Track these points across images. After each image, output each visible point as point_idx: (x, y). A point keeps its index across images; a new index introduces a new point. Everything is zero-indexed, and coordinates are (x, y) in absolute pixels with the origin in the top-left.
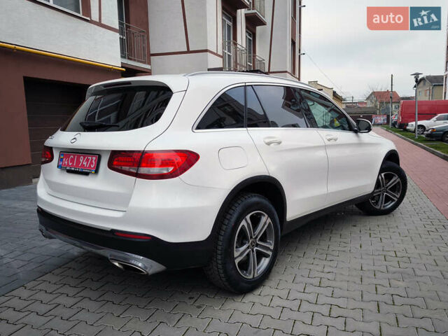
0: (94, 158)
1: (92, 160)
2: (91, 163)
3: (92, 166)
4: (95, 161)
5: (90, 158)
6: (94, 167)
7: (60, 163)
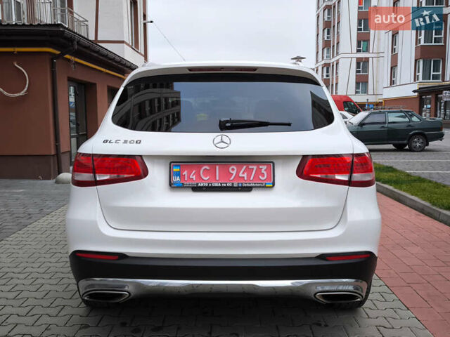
0: (264, 168)
1: (259, 169)
4: (267, 170)
5: (255, 168)
6: (267, 180)
7: (177, 179)
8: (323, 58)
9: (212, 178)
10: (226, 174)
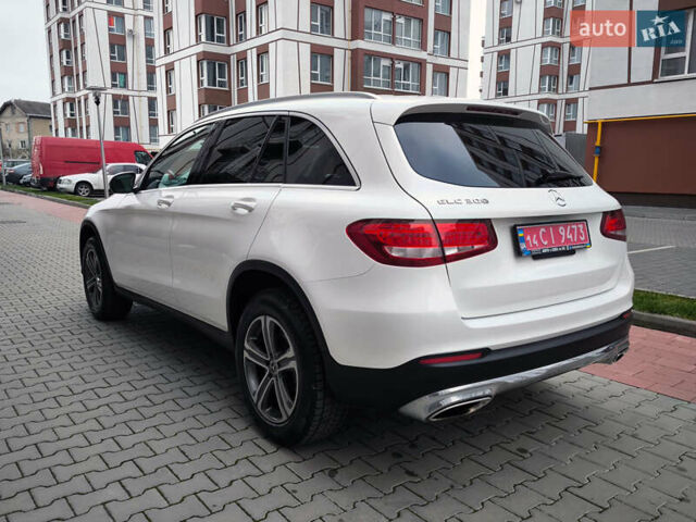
0: (581, 226)
1: (578, 229)
2: (579, 234)
3: (583, 239)
4: (584, 229)
5: (575, 227)
6: (586, 240)
7: (523, 246)
8: (63, 90)
9: (550, 243)
10: (558, 237)
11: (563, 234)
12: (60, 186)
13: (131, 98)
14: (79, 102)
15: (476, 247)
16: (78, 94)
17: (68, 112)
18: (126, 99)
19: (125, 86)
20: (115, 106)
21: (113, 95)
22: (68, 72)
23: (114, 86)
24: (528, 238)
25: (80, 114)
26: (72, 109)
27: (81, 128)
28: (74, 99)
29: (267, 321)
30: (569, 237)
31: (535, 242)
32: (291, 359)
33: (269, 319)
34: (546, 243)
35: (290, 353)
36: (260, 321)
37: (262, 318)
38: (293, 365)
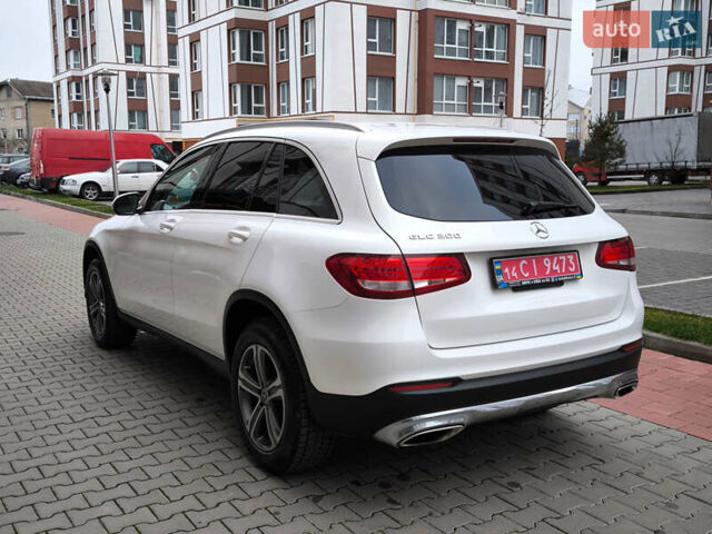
0: (571, 257)
1: (567, 260)
2: (568, 264)
3: (573, 270)
4: (574, 260)
5: (564, 258)
6: (576, 270)
7: (500, 279)
8: (68, 66)
9: (532, 274)
10: (542, 269)
11: (548, 265)
12: (63, 187)
13: (148, 76)
14: (87, 81)
15: (447, 280)
16: (86, 72)
17: (74, 94)
18: (142, 77)
19: (142, 60)
20: (130, 85)
21: (127, 72)
22: (73, 45)
23: (128, 61)
24: (507, 270)
25: (88, 96)
26: (78, 91)
27: (89, 113)
28: (81, 78)
29: (258, 350)
30: (557, 268)
31: (515, 275)
32: (279, 387)
33: (260, 348)
34: (526, 275)
35: (278, 382)
36: (252, 350)
37: (254, 347)
38: (280, 393)
